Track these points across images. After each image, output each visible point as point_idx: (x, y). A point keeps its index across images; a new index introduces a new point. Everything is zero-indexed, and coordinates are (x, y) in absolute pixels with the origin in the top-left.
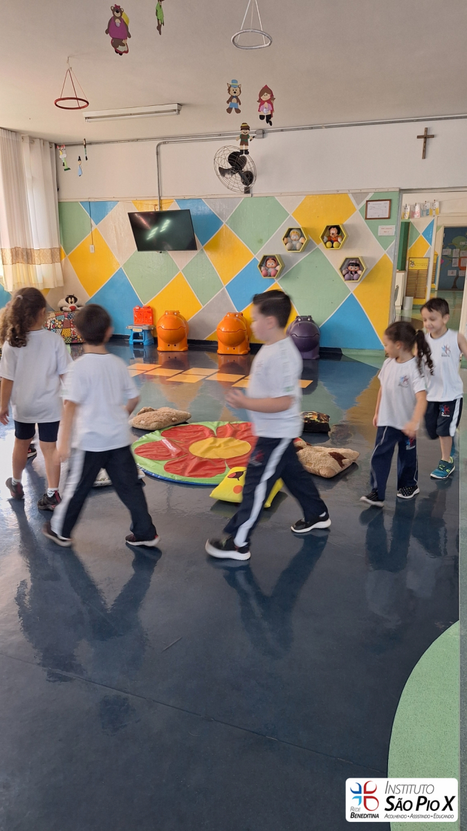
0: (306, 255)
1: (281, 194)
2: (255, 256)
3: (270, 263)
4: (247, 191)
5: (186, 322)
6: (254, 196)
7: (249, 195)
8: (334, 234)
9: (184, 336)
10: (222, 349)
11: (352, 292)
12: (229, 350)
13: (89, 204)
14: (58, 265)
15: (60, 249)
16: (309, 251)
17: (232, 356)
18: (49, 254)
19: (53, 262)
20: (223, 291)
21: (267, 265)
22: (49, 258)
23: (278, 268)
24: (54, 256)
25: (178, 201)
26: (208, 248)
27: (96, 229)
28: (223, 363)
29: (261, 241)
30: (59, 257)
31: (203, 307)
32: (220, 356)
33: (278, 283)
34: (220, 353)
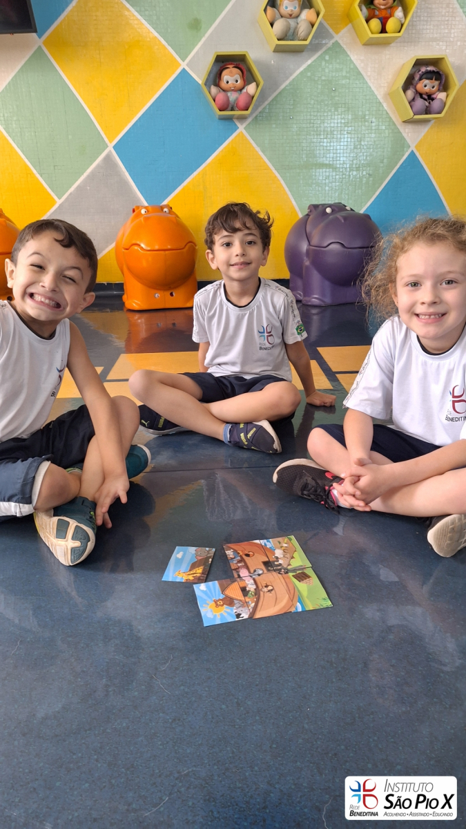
0: (309, 61)
2: (183, 65)
3: (230, 77)
10: (135, 298)
11: (413, 148)
12: (160, 299)
16: (317, 50)
17: (168, 314)
20: (108, 158)
21: (223, 84)
23: (251, 88)
28: (143, 334)
29: (195, 25)
31: (59, 202)
32: (137, 316)
33: (244, 132)
34: (136, 307)
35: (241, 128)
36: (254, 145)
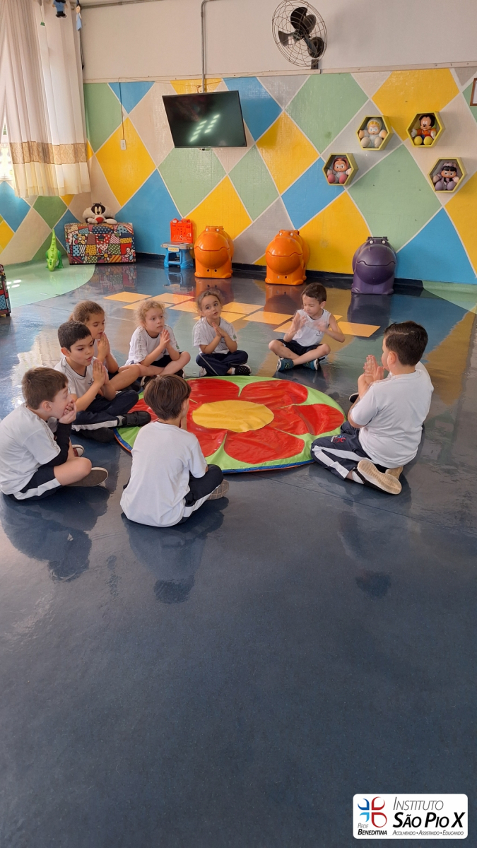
0: (387, 154)
1: (359, 70)
2: (320, 156)
3: (339, 165)
4: (315, 66)
5: (230, 241)
6: (324, 72)
7: (317, 71)
8: (425, 126)
9: (228, 258)
10: (271, 277)
11: (443, 206)
12: (280, 279)
13: (119, 86)
14: (84, 165)
15: (86, 145)
16: (392, 149)
17: (283, 287)
18: (71, 151)
19: (77, 161)
20: (279, 200)
21: (336, 168)
22: (72, 156)
23: (349, 172)
24: (79, 153)
25: (227, 80)
26: (261, 144)
27: (127, 119)
28: (271, 295)
29: (329, 135)
30: (84, 154)
31: (253, 222)
32: (268, 286)
33: (348, 192)
34: (269, 282)
35: (346, 190)
36: (352, 199)
